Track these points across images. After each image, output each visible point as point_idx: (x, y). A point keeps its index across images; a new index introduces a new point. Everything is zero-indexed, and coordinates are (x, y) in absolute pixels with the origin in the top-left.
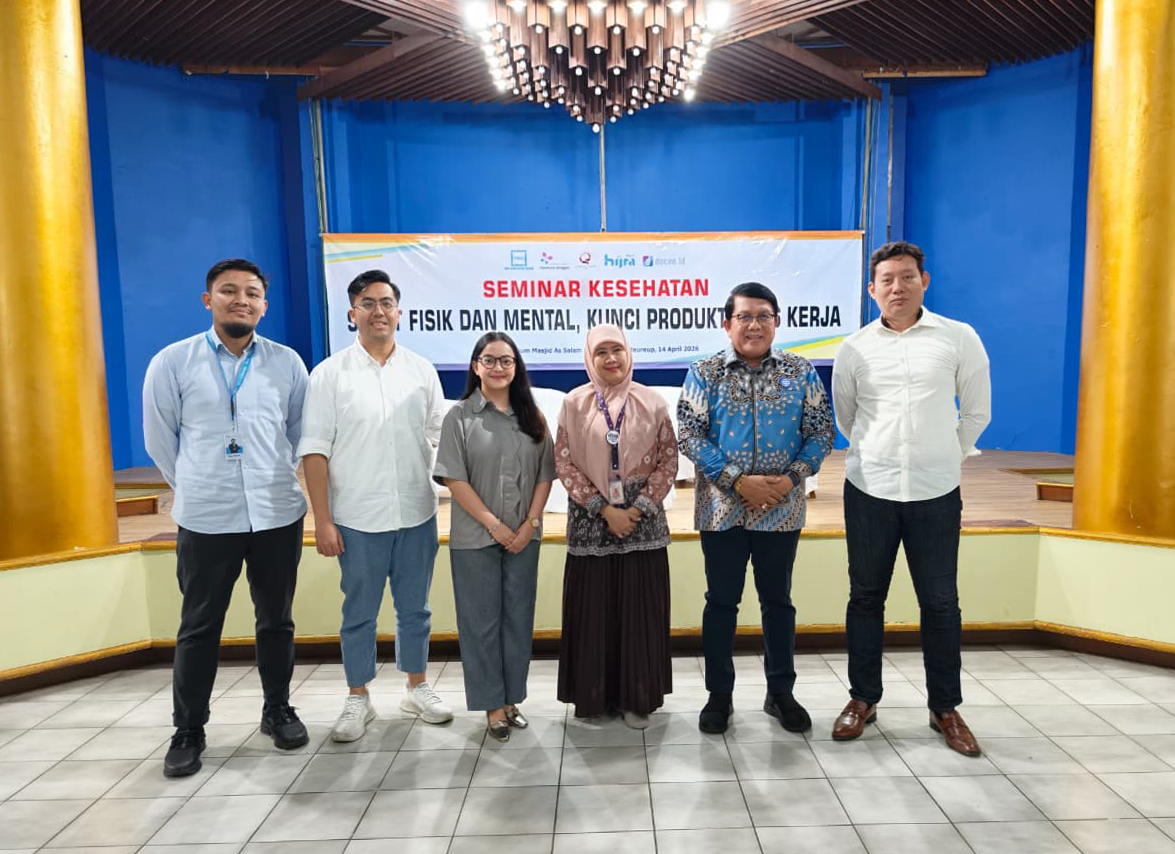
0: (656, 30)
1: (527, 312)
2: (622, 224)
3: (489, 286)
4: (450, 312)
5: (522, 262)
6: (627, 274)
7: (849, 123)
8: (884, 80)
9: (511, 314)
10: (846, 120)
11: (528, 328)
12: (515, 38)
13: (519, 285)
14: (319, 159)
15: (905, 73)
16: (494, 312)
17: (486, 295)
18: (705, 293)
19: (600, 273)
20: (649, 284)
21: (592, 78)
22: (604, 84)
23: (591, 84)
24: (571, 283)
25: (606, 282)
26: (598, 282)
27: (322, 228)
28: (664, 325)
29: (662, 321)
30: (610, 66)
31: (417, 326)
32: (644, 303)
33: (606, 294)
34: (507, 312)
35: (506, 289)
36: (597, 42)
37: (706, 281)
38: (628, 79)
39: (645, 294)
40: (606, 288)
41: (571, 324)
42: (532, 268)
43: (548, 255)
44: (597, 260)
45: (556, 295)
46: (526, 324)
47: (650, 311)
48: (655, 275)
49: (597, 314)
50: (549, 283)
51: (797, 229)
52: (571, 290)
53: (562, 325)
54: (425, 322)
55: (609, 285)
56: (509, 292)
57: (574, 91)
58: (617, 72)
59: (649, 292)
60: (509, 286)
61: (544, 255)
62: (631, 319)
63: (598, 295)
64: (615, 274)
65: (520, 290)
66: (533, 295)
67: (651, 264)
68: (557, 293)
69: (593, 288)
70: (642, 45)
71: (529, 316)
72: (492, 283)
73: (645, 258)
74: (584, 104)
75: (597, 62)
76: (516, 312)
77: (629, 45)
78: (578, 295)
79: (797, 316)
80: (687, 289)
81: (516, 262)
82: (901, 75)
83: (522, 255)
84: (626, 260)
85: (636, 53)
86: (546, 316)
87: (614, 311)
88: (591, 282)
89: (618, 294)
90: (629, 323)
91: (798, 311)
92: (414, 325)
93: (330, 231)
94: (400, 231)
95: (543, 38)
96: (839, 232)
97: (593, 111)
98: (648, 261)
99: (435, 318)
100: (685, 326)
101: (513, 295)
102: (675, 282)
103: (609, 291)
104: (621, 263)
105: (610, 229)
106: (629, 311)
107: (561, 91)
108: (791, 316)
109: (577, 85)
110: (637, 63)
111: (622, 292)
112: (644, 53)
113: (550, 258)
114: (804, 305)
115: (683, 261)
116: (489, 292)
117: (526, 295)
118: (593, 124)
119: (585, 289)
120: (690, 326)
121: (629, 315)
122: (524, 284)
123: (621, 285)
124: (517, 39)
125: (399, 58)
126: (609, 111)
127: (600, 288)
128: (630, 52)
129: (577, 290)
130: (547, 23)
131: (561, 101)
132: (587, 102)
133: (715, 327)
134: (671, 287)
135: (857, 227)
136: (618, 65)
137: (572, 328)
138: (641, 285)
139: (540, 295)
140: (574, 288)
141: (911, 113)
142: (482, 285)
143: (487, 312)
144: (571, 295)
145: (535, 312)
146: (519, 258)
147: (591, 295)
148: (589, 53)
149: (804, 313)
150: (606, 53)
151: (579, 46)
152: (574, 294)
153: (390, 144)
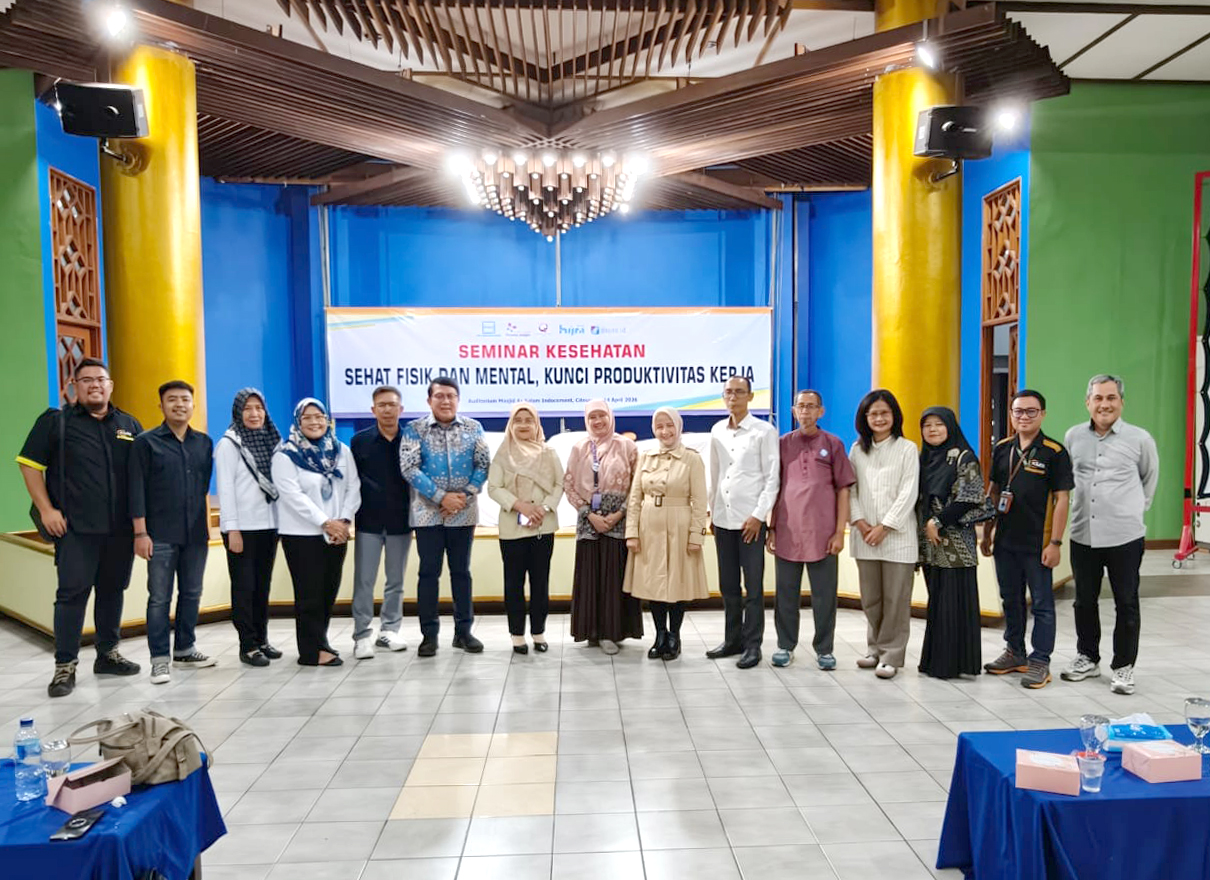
0: (593, 177)
1: (495, 369)
2: (577, 300)
3: (464, 349)
4: (431, 370)
5: (491, 330)
6: (578, 341)
7: (759, 225)
8: (786, 193)
9: (482, 371)
10: (757, 222)
11: (495, 382)
12: (488, 179)
13: (489, 348)
14: (325, 248)
15: (802, 188)
16: (468, 369)
17: (461, 356)
18: (642, 355)
19: (557, 339)
20: (596, 348)
21: (546, 205)
22: (556, 210)
23: (546, 209)
24: (532, 347)
25: (560, 347)
26: (553, 347)
27: (325, 303)
28: (608, 380)
29: (606, 377)
30: (559, 199)
31: (403, 381)
32: (591, 363)
33: (560, 356)
34: (478, 370)
35: (477, 351)
36: (550, 185)
37: (643, 346)
38: (574, 206)
39: (593, 356)
40: (560, 351)
41: (531, 379)
42: (499, 336)
43: (513, 325)
44: (553, 329)
45: (519, 356)
46: (494, 379)
47: (597, 369)
48: (602, 340)
49: (553, 371)
50: (513, 347)
51: (720, 305)
52: (532, 352)
53: (523, 379)
54: (410, 378)
55: (563, 349)
56: (480, 354)
57: (532, 213)
58: (565, 202)
59: (596, 354)
60: (480, 349)
61: (510, 325)
62: (581, 375)
63: (554, 356)
64: (567, 340)
65: (490, 351)
66: (500, 356)
67: (598, 332)
68: (520, 354)
69: (550, 351)
70: (585, 186)
71: (497, 373)
72: (466, 347)
73: (593, 328)
74: (540, 223)
75: (550, 196)
76: (485, 370)
77: (574, 185)
78: (537, 356)
79: (718, 374)
80: (627, 352)
81: (486, 330)
82: (799, 189)
83: (491, 325)
84: (577, 329)
85: (580, 190)
86: (510, 373)
87: (567, 370)
88: (548, 347)
89: (571, 356)
90: (580, 379)
91: (719, 370)
92: (401, 380)
93: (332, 305)
94: (388, 304)
95: (509, 181)
96: (752, 308)
97: (547, 227)
98: (595, 330)
99: (418, 374)
100: (626, 382)
101: (483, 356)
102: (618, 347)
103: (563, 354)
104: (574, 331)
105: (563, 304)
106: (580, 369)
107: (523, 214)
108: (713, 374)
109: (536, 210)
110: (579, 198)
111: (573, 354)
112: (585, 191)
113: (515, 327)
114: (723, 365)
115: (624, 330)
116: (464, 354)
117: (494, 356)
118: (547, 235)
119: (543, 352)
120: (629, 381)
121: (579, 372)
122: (493, 347)
123: (573, 349)
124: (490, 182)
125: (397, 183)
126: (560, 227)
127: (556, 351)
128: (575, 189)
129: (536, 353)
130: (513, 171)
131: (523, 219)
132: (542, 220)
133: (650, 381)
134: (614, 350)
135: (767, 305)
136: (566, 198)
137: (532, 382)
138: (589, 349)
139: (506, 356)
140: (534, 351)
141: (812, 215)
142: (458, 349)
143: (462, 370)
144: (531, 356)
145: (501, 370)
146: (489, 327)
147: (548, 356)
148: (544, 190)
149: (724, 371)
150: (557, 191)
151: (537, 185)
152: (534, 356)
153: (382, 235)
